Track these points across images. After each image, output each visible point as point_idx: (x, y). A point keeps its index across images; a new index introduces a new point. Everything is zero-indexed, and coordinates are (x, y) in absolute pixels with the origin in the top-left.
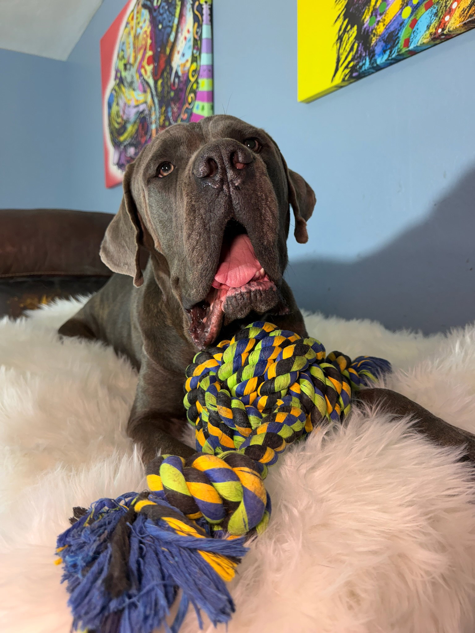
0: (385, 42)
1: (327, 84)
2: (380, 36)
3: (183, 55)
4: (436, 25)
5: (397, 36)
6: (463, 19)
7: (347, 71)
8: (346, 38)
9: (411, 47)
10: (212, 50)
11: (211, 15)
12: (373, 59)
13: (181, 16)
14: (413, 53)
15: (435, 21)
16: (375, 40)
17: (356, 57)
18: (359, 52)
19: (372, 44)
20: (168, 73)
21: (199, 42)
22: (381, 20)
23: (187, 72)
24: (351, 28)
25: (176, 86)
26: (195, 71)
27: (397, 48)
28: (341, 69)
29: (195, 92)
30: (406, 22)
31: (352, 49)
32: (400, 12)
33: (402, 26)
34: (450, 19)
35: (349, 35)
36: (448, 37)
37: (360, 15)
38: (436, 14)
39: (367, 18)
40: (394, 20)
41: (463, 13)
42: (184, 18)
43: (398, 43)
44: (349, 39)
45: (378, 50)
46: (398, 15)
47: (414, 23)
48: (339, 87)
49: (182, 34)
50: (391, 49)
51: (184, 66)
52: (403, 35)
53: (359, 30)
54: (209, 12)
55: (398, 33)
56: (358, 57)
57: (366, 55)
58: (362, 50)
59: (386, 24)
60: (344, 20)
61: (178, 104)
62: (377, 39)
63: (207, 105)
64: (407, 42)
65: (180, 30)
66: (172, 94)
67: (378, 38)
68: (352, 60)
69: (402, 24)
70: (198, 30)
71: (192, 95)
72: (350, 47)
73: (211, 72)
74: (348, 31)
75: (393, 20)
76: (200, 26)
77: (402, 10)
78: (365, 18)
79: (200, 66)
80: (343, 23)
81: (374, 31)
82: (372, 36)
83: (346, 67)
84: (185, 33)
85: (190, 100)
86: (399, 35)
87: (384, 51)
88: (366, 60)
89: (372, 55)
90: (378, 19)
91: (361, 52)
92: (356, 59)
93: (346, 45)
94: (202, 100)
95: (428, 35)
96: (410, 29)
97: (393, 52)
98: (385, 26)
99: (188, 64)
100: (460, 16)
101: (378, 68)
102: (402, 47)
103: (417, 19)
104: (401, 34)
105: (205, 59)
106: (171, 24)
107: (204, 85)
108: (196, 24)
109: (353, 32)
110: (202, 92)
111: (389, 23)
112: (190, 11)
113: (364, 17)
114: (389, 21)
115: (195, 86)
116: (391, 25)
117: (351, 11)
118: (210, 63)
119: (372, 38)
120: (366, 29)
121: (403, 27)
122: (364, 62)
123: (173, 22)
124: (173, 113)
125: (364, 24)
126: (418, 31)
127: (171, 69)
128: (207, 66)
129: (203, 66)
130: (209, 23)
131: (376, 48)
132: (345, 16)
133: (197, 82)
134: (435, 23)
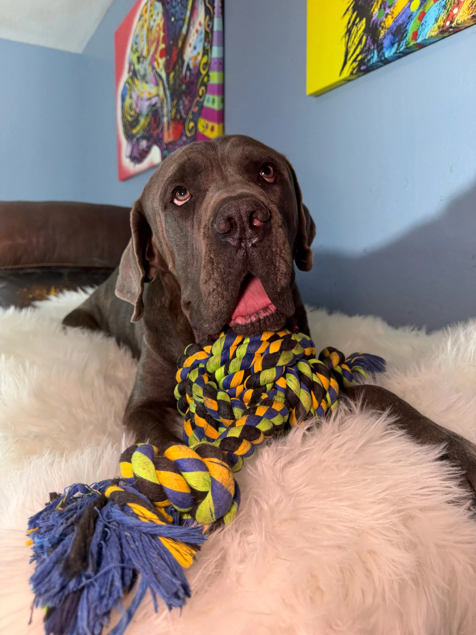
0: (393, 35)
1: (335, 78)
2: (388, 29)
3: (195, 48)
4: (445, 18)
5: (405, 29)
6: (471, 12)
7: (355, 64)
8: (354, 31)
9: (419, 40)
10: (223, 44)
11: (223, 7)
12: (381, 52)
13: (193, 8)
14: (421, 46)
15: (443, 14)
16: (383, 33)
17: (364, 50)
18: (368, 45)
19: (380, 37)
20: (179, 66)
21: (210, 35)
22: (390, 13)
23: (198, 64)
24: (360, 21)
25: (188, 79)
26: (206, 64)
27: (405, 41)
28: (349, 63)
29: (205, 85)
30: (414, 14)
31: (360, 42)
32: (408, 5)
33: (410, 19)
34: (459, 11)
35: (358, 28)
36: (457, 30)
37: (369, 8)
38: (444, 7)
39: (375, 11)
40: (403, 13)
41: (472, 6)
42: (196, 11)
43: (406, 36)
44: (357, 32)
45: (386, 43)
46: (406, 7)
47: (423, 15)
48: (347, 81)
49: (194, 27)
50: (399, 42)
51: (196, 58)
52: (411, 28)
53: (368, 23)
54: (220, 5)
55: (406, 26)
56: (366, 50)
57: (374, 48)
58: (371, 43)
59: (395, 17)
60: (353, 13)
61: (189, 97)
62: (385, 32)
63: (217, 98)
64: (415, 35)
65: (192, 23)
66: (184, 87)
67: (386, 30)
68: (361, 53)
69: (410, 17)
70: (210, 23)
71: (203, 88)
72: (358, 40)
73: (222, 65)
74: (357, 24)
75: (401, 13)
76: (211, 19)
77: (411, 3)
78: (374, 10)
79: (211, 59)
80: (352, 16)
81: (382, 24)
82: (380, 29)
83: (355, 60)
84: (197, 26)
85: (201, 93)
86: (407, 28)
87: (392, 45)
88: (374, 53)
89: (380, 48)
90: (386, 12)
91: (369, 45)
92: (365, 53)
93: (355, 38)
94: (213, 93)
95: (437, 28)
96: (418, 21)
97: (401, 45)
98: (393, 19)
99: (200, 57)
100: (469, 8)
101: (386, 62)
102: (410, 40)
103: (426, 11)
104: (409, 27)
105: (216, 52)
106: (183, 17)
107: (215, 78)
108: (208, 17)
109: (362, 25)
110: (213, 85)
111: (397, 16)
112: (201, 3)
113: (372, 10)
114: (397, 15)
115: (206, 79)
116: (399, 17)
117: (360, 3)
118: (221, 56)
119: (380, 31)
120: (375, 22)
121: (412, 19)
122: (372, 55)
123: (185, 15)
124: (184, 106)
125: (372, 17)
126: (426, 24)
127: (183, 61)
128: (218, 59)
129: (214, 59)
130: (221, 16)
131: (384, 41)
132: (354, 9)
133: (207, 75)
134: (443, 16)
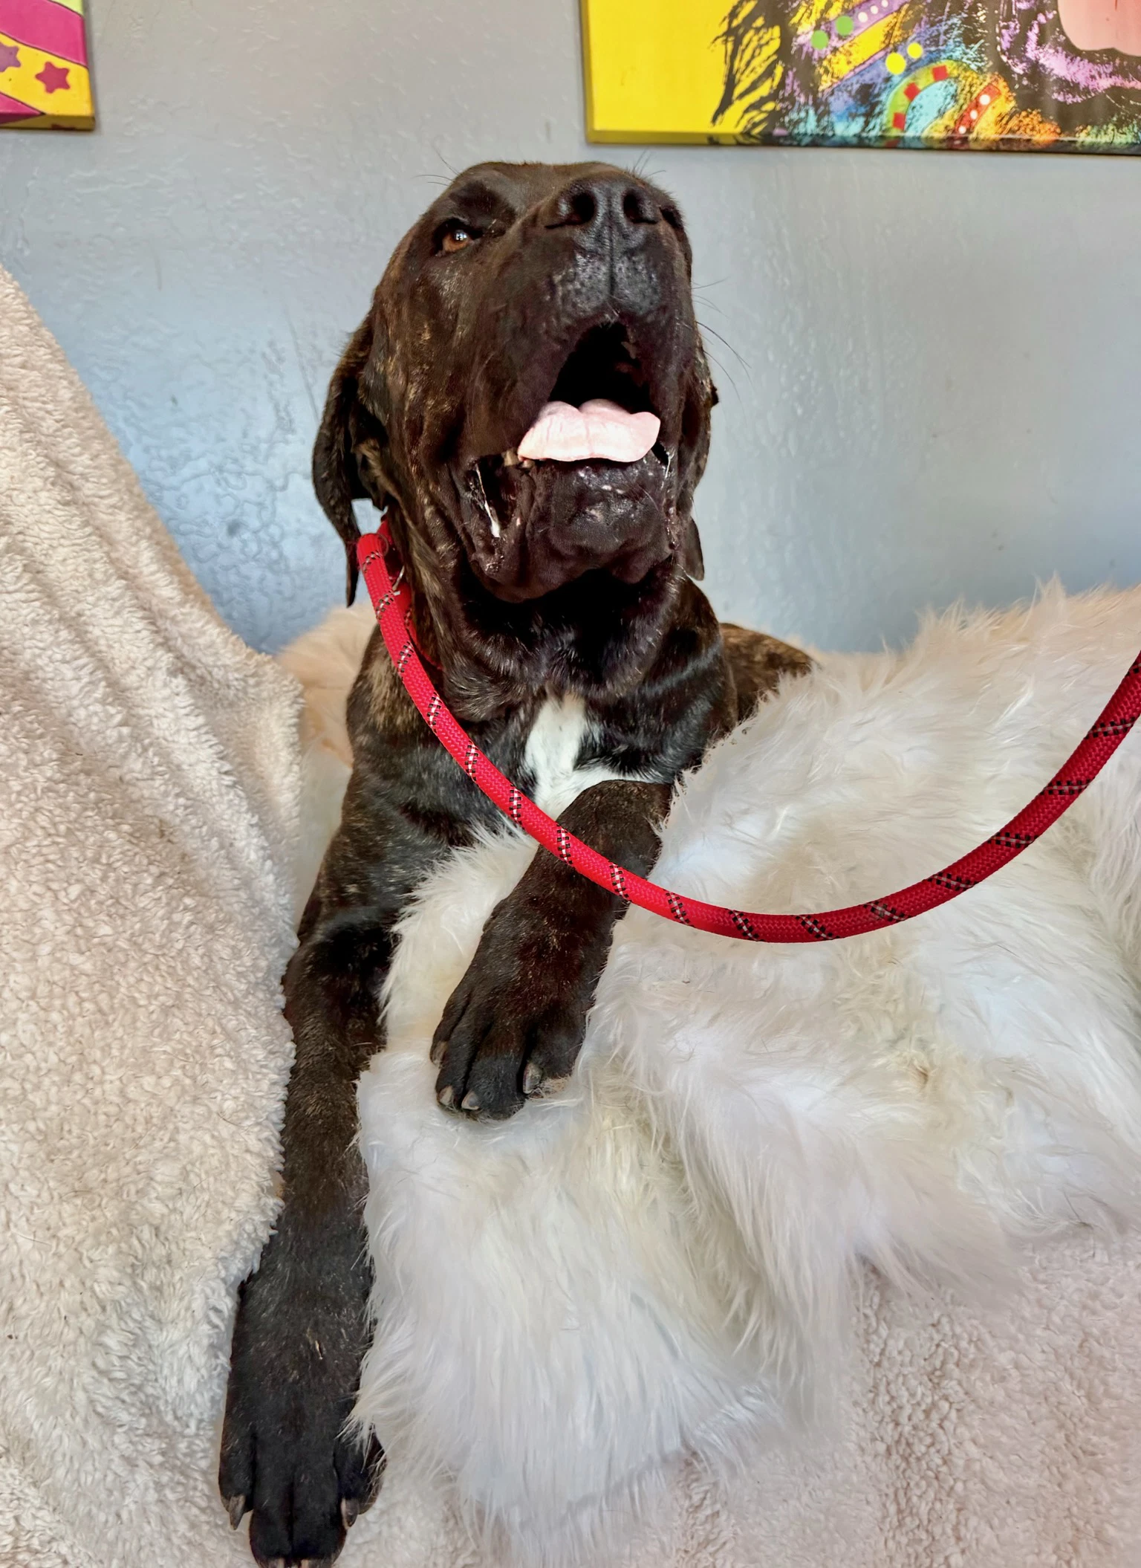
0: (853, 97)
2: (839, 79)
5: (878, 100)
6: (999, 130)
7: (756, 116)
8: (750, 40)
9: (910, 133)
12: (825, 118)
15: (953, 109)
16: (828, 83)
17: (780, 96)
18: (788, 89)
19: (821, 87)
22: (842, 50)
24: (764, 27)
27: (878, 121)
28: (738, 107)
30: (895, 79)
31: (769, 73)
32: (880, 55)
33: (888, 85)
34: (979, 118)
35: (760, 39)
37: (785, 12)
38: (954, 98)
39: (804, 26)
40: (870, 65)
41: (1000, 121)
43: (881, 113)
44: (760, 46)
45: (839, 104)
46: (877, 57)
47: (912, 92)
50: (869, 115)
52: (891, 102)
53: (784, 42)
55: (879, 95)
56: (785, 98)
57: (806, 104)
58: (796, 88)
59: (853, 63)
62: (832, 82)
64: (899, 120)
67: (835, 80)
68: (773, 96)
69: (886, 80)
72: (765, 66)
74: (758, 30)
75: (866, 63)
77: (886, 54)
78: (799, 22)
81: (825, 63)
82: (820, 70)
83: (756, 106)
86: (881, 98)
87: (853, 116)
88: (807, 112)
89: (822, 108)
90: (833, 44)
91: (793, 91)
92: (781, 101)
93: (753, 57)
96: (905, 98)
97: (871, 126)
98: (851, 67)
101: (837, 143)
102: (889, 124)
103: (920, 87)
104: (886, 99)
109: (771, 39)
111: (859, 65)
113: (795, 20)
114: (858, 61)
116: (863, 69)
119: (820, 76)
120: (805, 49)
121: (890, 87)
122: (803, 114)
125: (796, 35)
126: (922, 111)
131: (831, 99)
134: (952, 112)
